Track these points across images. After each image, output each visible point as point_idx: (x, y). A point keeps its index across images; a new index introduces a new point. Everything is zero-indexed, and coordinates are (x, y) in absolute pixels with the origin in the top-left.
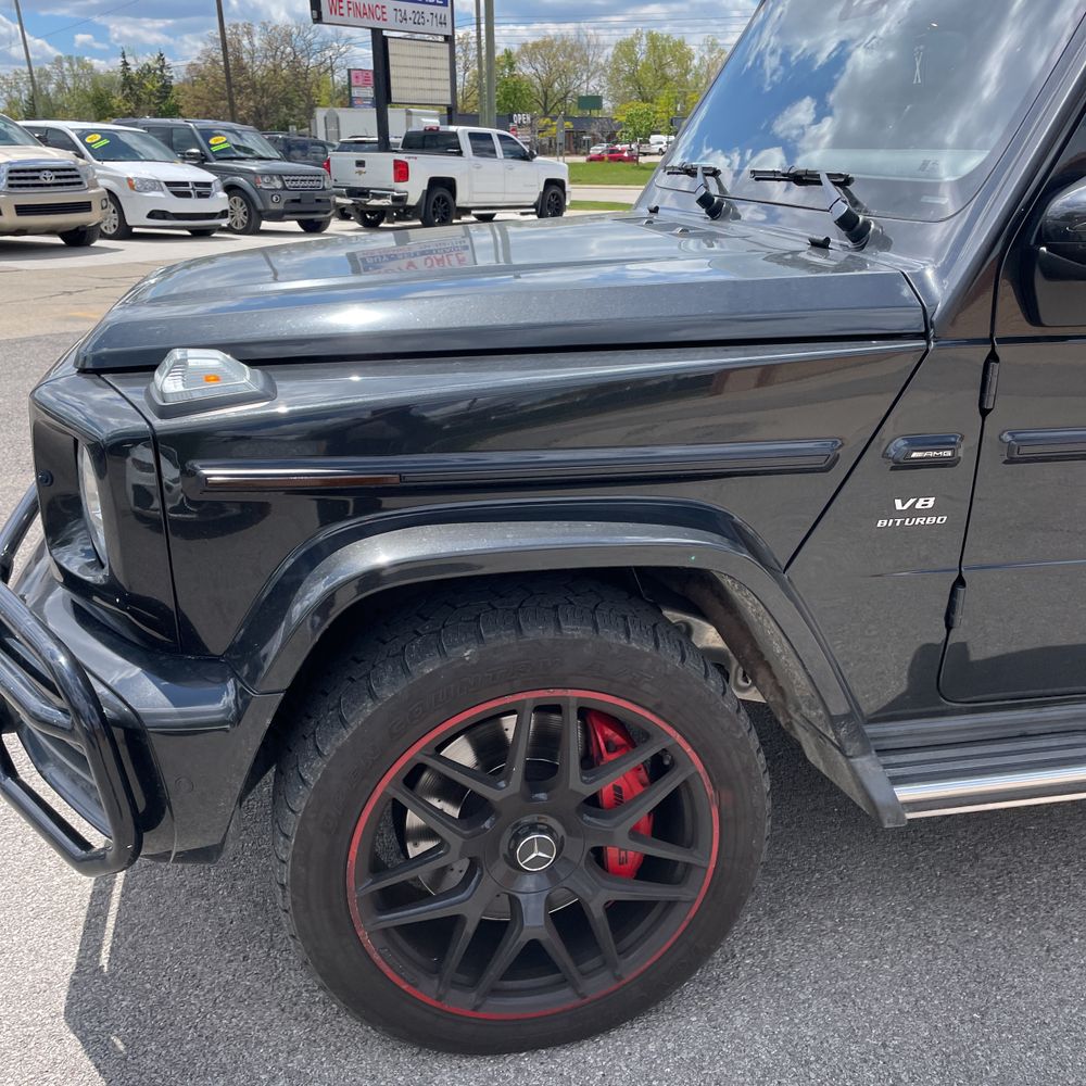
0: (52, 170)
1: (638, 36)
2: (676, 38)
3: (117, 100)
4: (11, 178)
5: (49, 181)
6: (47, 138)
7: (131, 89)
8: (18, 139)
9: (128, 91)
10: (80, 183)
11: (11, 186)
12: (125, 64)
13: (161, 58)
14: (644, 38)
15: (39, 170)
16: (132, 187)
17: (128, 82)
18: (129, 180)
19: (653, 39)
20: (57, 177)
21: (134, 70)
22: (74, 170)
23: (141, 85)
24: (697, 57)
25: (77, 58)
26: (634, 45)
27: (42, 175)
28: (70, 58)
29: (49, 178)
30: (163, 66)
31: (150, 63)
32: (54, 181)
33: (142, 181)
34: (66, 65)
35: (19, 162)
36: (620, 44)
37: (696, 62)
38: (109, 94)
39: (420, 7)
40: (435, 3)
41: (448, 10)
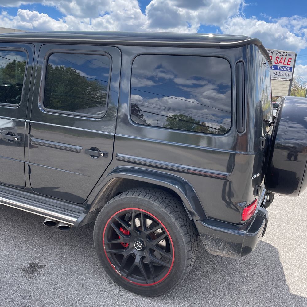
39: (282, 72)
40: (287, 71)
41: (291, 73)
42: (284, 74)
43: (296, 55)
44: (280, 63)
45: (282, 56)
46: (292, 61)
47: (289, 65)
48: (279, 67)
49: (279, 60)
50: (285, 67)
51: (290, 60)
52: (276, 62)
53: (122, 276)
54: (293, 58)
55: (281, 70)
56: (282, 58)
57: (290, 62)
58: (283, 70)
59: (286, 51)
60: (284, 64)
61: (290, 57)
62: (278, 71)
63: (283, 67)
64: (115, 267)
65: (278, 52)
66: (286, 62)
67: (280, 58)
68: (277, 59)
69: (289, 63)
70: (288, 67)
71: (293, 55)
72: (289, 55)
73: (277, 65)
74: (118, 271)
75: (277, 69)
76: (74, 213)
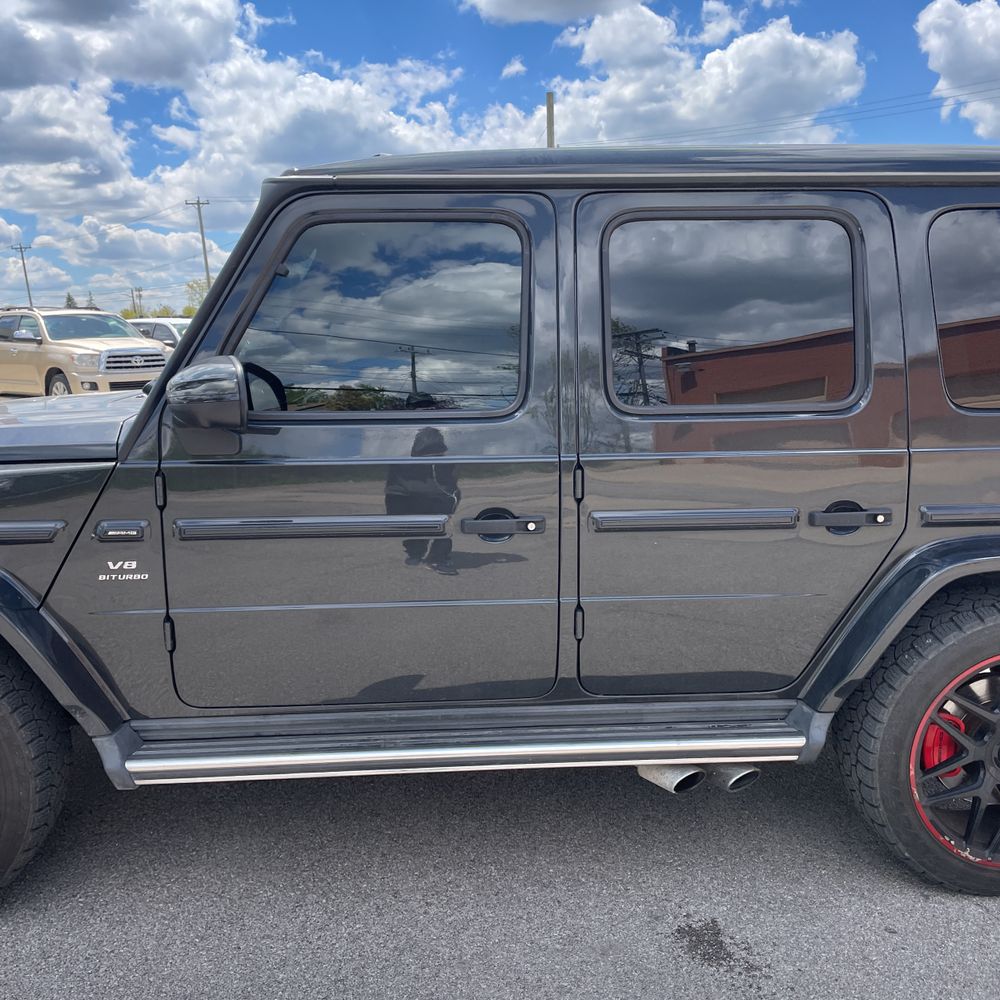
0: (142, 356)
4: (108, 362)
5: (139, 364)
6: (148, 332)
11: (108, 368)
15: (131, 356)
20: (145, 361)
22: (161, 355)
27: (133, 359)
29: (140, 361)
32: (143, 364)
35: (118, 350)
53: (978, 860)
64: (953, 842)
74: (965, 850)
76: (753, 725)
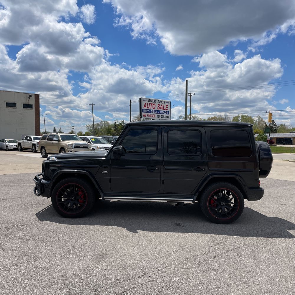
0: (83, 145)
1: (239, 116)
2: (249, 116)
3: (113, 130)
4: (75, 146)
6: (84, 139)
7: (116, 128)
8: (78, 139)
9: (115, 128)
10: (88, 147)
11: (75, 148)
12: (115, 123)
13: (123, 121)
14: (241, 116)
15: (80, 145)
16: (98, 148)
17: (115, 126)
18: (98, 147)
19: (243, 116)
21: (117, 124)
22: (87, 145)
23: (118, 127)
24: (255, 120)
25: (106, 121)
26: (238, 118)
27: (81, 146)
28: (104, 121)
30: (123, 123)
31: (121, 122)
33: (100, 147)
34: (103, 123)
35: (77, 143)
36: (234, 117)
37: (255, 122)
38: (111, 129)
39: (163, 115)
40: (166, 114)
41: (169, 115)
42: (164, 116)
43: (170, 102)
44: (161, 109)
45: (161, 104)
46: (169, 107)
47: (167, 110)
48: (160, 111)
49: (160, 107)
50: (165, 111)
51: (167, 106)
52: (159, 108)
53: (217, 218)
54: (169, 104)
55: (162, 114)
56: (162, 105)
57: (167, 107)
58: (164, 114)
59: (164, 100)
60: (164, 109)
61: (167, 104)
62: (160, 115)
63: (163, 111)
64: (214, 215)
65: (159, 101)
66: (165, 108)
67: (161, 105)
68: (159, 105)
69: (167, 109)
70: (166, 111)
71: (169, 103)
72: (166, 103)
73: (159, 110)
75: (159, 113)
